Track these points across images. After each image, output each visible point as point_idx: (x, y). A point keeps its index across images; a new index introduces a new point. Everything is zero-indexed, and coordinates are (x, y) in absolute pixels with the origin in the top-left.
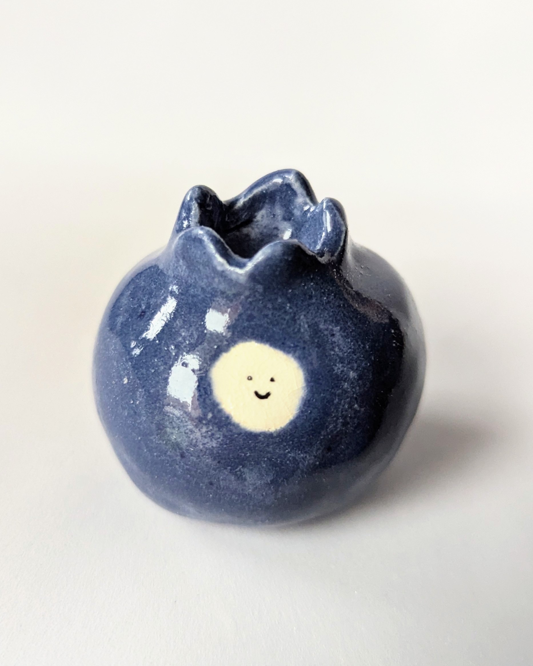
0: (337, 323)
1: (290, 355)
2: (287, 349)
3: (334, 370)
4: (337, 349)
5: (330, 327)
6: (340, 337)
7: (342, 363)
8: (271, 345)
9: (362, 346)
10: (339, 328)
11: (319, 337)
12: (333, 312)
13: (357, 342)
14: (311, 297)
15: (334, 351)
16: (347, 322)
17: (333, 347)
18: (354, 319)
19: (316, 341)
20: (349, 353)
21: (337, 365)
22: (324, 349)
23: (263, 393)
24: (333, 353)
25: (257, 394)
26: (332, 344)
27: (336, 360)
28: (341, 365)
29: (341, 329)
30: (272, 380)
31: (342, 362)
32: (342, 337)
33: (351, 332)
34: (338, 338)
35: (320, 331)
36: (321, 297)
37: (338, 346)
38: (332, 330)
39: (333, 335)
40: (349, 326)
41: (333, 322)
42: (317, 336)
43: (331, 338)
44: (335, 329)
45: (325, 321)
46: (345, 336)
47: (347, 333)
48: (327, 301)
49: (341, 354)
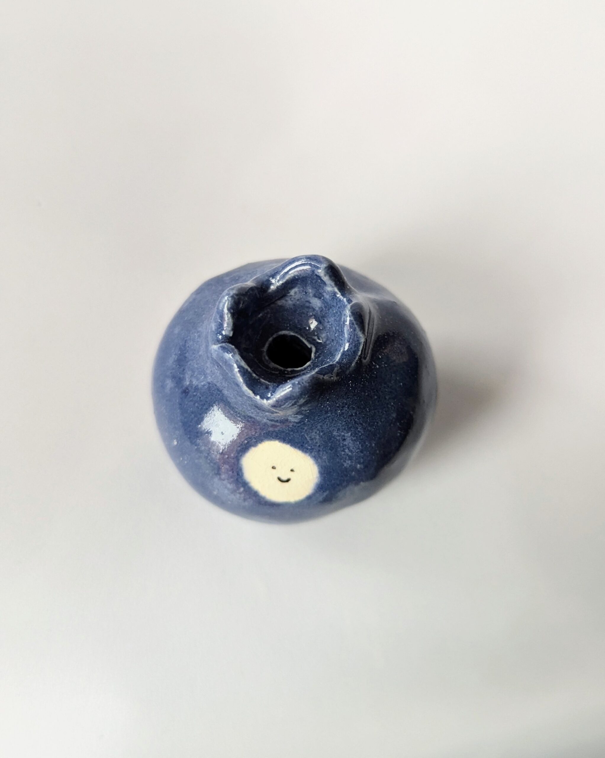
0: (349, 429)
1: (308, 454)
2: (305, 450)
3: (343, 465)
4: (347, 451)
5: (343, 434)
6: (351, 441)
7: (351, 460)
8: (291, 445)
9: (369, 445)
10: (350, 434)
11: (332, 442)
12: (345, 421)
13: (365, 443)
14: (327, 412)
15: (345, 452)
16: (357, 428)
17: (344, 449)
18: (364, 424)
19: (330, 445)
20: (357, 453)
21: (347, 461)
22: (336, 451)
23: (284, 478)
24: (343, 453)
25: (279, 479)
26: (343, 446)
27: (346, 458)
28: (349, 461)
29: (351, 435)
30: (292, 470)
31: (350, 458)
32: (352, 441)
33: (360, 436)
34: (349, 442)
35: (334, 437)
36: (336, 410)
37: (348, 448)
38: (344, 436)
39: (344, 440)
40: (359, 432)
41: (345, 429)
42: (331, 441)
43: (342, 442)
44: (346, 435)
45: (339, 429)
46: (355, 440)
47: (356, 437)
48: (340, 413)
49: (350, 454)
